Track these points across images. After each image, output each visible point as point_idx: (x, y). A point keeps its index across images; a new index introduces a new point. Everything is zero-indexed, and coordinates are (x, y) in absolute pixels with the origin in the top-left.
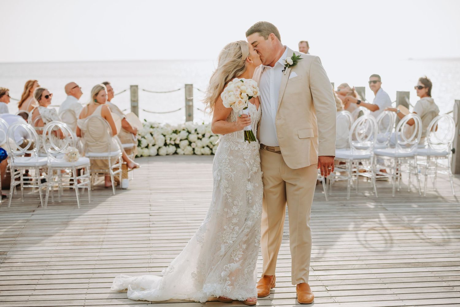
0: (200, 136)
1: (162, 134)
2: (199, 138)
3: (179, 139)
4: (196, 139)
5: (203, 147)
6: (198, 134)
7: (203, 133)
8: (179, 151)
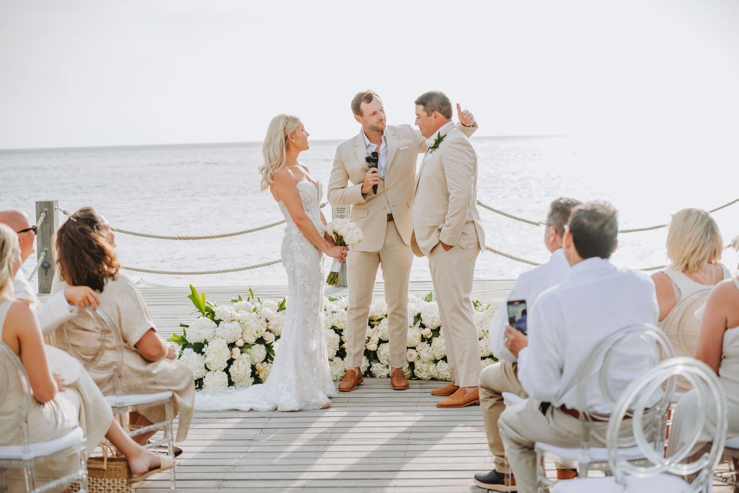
0: (427, 332)
1: (333, 328)
2: (423, 339)
3: (375, 339)
4: (417, 341)
5: (436, 361)
6: (423, 326)
7: (435, 326)
8: (376, 368)
